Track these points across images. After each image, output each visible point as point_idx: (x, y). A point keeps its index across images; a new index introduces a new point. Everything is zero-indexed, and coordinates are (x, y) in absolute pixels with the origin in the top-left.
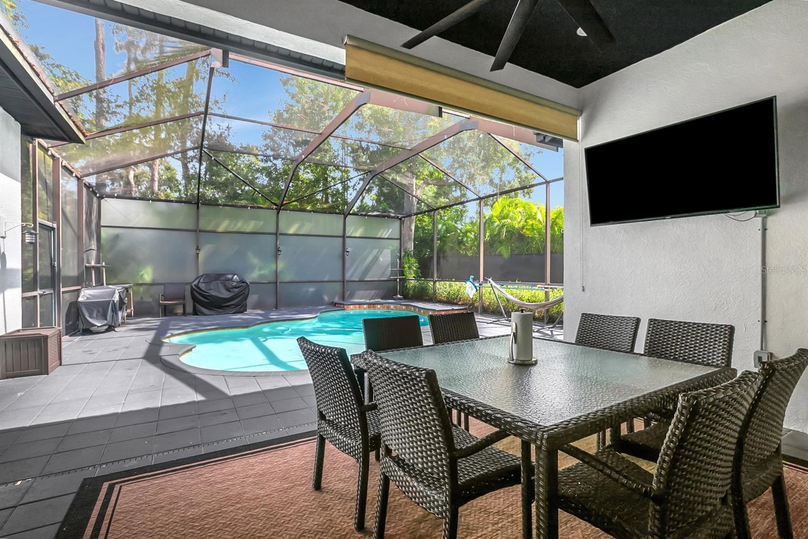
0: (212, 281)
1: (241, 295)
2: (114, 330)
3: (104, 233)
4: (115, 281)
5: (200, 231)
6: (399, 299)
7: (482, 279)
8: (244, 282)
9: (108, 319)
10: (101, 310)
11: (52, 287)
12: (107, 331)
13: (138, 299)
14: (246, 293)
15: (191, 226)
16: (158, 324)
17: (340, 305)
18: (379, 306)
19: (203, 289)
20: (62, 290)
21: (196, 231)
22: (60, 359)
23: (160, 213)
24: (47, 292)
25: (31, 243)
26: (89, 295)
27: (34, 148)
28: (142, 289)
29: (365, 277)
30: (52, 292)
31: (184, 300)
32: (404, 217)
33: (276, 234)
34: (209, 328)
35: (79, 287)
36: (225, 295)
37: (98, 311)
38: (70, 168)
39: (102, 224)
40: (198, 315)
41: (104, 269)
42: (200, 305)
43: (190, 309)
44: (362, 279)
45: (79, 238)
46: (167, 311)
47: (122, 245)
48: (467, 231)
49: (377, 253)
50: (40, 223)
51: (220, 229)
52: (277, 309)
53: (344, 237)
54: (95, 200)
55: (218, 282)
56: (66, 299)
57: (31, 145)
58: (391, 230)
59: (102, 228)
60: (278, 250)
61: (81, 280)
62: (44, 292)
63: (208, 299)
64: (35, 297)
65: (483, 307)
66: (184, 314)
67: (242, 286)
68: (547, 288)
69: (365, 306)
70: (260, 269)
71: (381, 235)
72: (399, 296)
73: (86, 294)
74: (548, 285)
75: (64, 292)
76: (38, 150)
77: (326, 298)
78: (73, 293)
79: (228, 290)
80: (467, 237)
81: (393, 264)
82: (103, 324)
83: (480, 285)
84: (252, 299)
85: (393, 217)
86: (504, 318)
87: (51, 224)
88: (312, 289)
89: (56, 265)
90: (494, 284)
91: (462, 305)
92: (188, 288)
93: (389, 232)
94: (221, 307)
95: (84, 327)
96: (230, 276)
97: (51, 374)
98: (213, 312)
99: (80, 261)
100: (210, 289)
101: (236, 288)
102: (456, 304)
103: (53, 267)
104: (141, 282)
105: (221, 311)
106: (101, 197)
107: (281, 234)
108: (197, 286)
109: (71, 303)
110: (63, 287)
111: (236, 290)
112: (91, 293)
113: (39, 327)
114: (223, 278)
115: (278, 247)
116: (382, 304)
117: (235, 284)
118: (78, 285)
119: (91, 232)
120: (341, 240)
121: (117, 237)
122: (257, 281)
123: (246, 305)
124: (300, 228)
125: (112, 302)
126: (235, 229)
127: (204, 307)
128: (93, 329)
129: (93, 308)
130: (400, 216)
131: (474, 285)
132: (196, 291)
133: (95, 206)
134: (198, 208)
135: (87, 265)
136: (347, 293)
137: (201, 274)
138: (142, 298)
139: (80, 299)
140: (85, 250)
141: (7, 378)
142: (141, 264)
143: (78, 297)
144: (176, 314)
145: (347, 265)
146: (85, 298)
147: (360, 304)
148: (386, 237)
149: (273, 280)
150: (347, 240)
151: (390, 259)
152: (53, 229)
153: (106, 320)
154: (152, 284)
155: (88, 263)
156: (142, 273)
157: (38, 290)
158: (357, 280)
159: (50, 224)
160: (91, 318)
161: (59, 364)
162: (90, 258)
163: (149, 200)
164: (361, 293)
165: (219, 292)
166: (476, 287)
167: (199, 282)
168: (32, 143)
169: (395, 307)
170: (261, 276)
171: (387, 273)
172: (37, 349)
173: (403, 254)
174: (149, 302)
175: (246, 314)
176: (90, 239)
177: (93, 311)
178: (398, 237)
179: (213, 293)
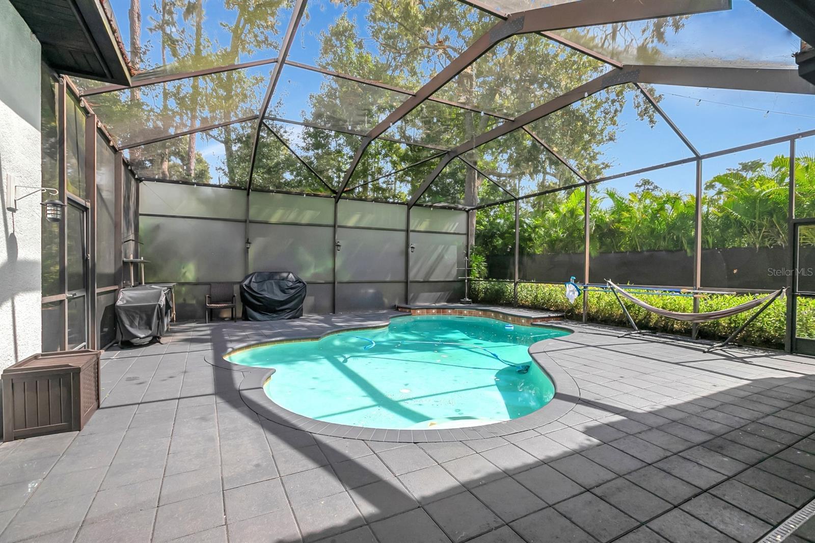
0: (265, 280)
1: (296, 298)
2: (159, 342)
3: (144, 222)
4: (154, 280)
5: (251, 222)
6: (468, 303)
7: (587, 282)
8: (300, 282)
9: (153, 329)
10: (144, 317)
11: (84, 287)
12: (151, 343)
13: (181, 301)
14: (303, 296)
15: (240, 216)
16: (209, 332)
17: (404, 310)
18: (450, 311)
19: (255, 290)
20: (97, 291)
21: (245, 221)
22: (98, 399)
23: (205, 201)
24: (79, 294)
25: (55, 220)
26: (130, 297)
27: (61, 88)
28: (184, 289)
29: (429, 277)
30: (85, 294)
31: (232, 303)
32: (472, 209)
33: (334, 226)
34: (274, 339)
35: (116, 287)
36: (280, 297)
37: (141, 318)
38: (107, 134)
39: (140, 212)
40: (248, 320)
41: (143, 266)
42: (251, 308)
43: (239, 314)
44: (426, 280)
45: (117, 226)
46: (213, 316)
47: (162, 237)
48: (536, 227)
49: (442, 251)
50: (69, 199)
51: (274, 219)
52: (334, 313)
53: (407, 231)
54: (133, 182)
55: (273, 281)
56: (102, 302)
57: (57, 85)
58: (457, 224)
59: (140, 217)
60: (335, 246)
61: (119, 278)
62: (75, 294)
63: (260, 302)
64: (62, 302)
65: (588, 314)
66: (233, 319)
67: (299, 286)
68: (697, 293)
69: (434, 311)
70: (316, 267)
71: (448, 229)
72: (467, 300)
73: (127, 296)
74: (699, 289)
75: (99, 294)
76: (66, 97)
77: (386, 301)
78: (109, 295)
79: (283, 291)
80: (536, 233)
81: (459, 263)
82: (147, 335)
83: (585, 288)
84: (309, 301)
85: (460, 210)
86: (635, 330)
87: (84, 201)
88: (371, 291)
89: (89, 258)
90: (616, 287)
91: (556, 311)
92: (236, 288)
93: (456, 226)
94: (275, 312)
95: (123, 339)
96: (285, 275)
97: (86, 429)
98: (265, 317)
99: (118, 254)
100: (264, 290)
101: (292, 288)
102: (548, 310)
103: (85, 261)
104: (183, 281)
105: (275, 315)
106: (139, 180)
107: (340, 227)
108: (249, 287)
109: (106, 308)
110: (97, 288)
111: (293, 291)
112: (131, 295)
113: (67, 350)
114: (278, 277)
115: (337, 241)
116: (453, 308)
117: (291, 284)
118: (115, 284)
119: (129, 222)
120: (403, 234)
121: (157, 228)
122: (313, 280)
123: (302, 310)
124: (360, 220)
125: (157, 306)
126: (289, 220)
127: (255, 310)
128: (134, 341)
129: (134, 315)
130: (468, 208)
131: (576, 287)
132: (247, 292)
133: (133, 189)
134: (248, 194)
135: (125, 259)
136: (411, 296)
137: (250, 272)
138: (185, 300)
139: (119, 303)
140: (122, 241)
141: (16, 439)
142: (183, 260)
143: (116, 300)
144: (223, 319)
145: (411, 263)
146: (125, 302)
147: (428, 308)
148: (452, 231)
149: (330, 279)
150: (411, 234)
151: (456, 257)
152: (86, 209)
153: (151, 329)
154: (196, 284)
155: (126, 257)
156: (184, 271)
157: (66, 291)
158: (422, 280)
159: (82, 201)
160: (131, 326)
161: (96, 406)
162: (128, 251)
163: (193, 184)
164: (426, 295)
165: (273, 293)
166: (578, 290)
167: (250, 281)
168: (58, 81)
169: (469, 312)
170: (315, 275)
171: (452, 272)
172: (63, 390)
173: (470, 251)
174: (192, 305)
175: (304, 320)
176: (128, 230)
177: (134, 318)
178: (464, 231)
179: (267, 295)
